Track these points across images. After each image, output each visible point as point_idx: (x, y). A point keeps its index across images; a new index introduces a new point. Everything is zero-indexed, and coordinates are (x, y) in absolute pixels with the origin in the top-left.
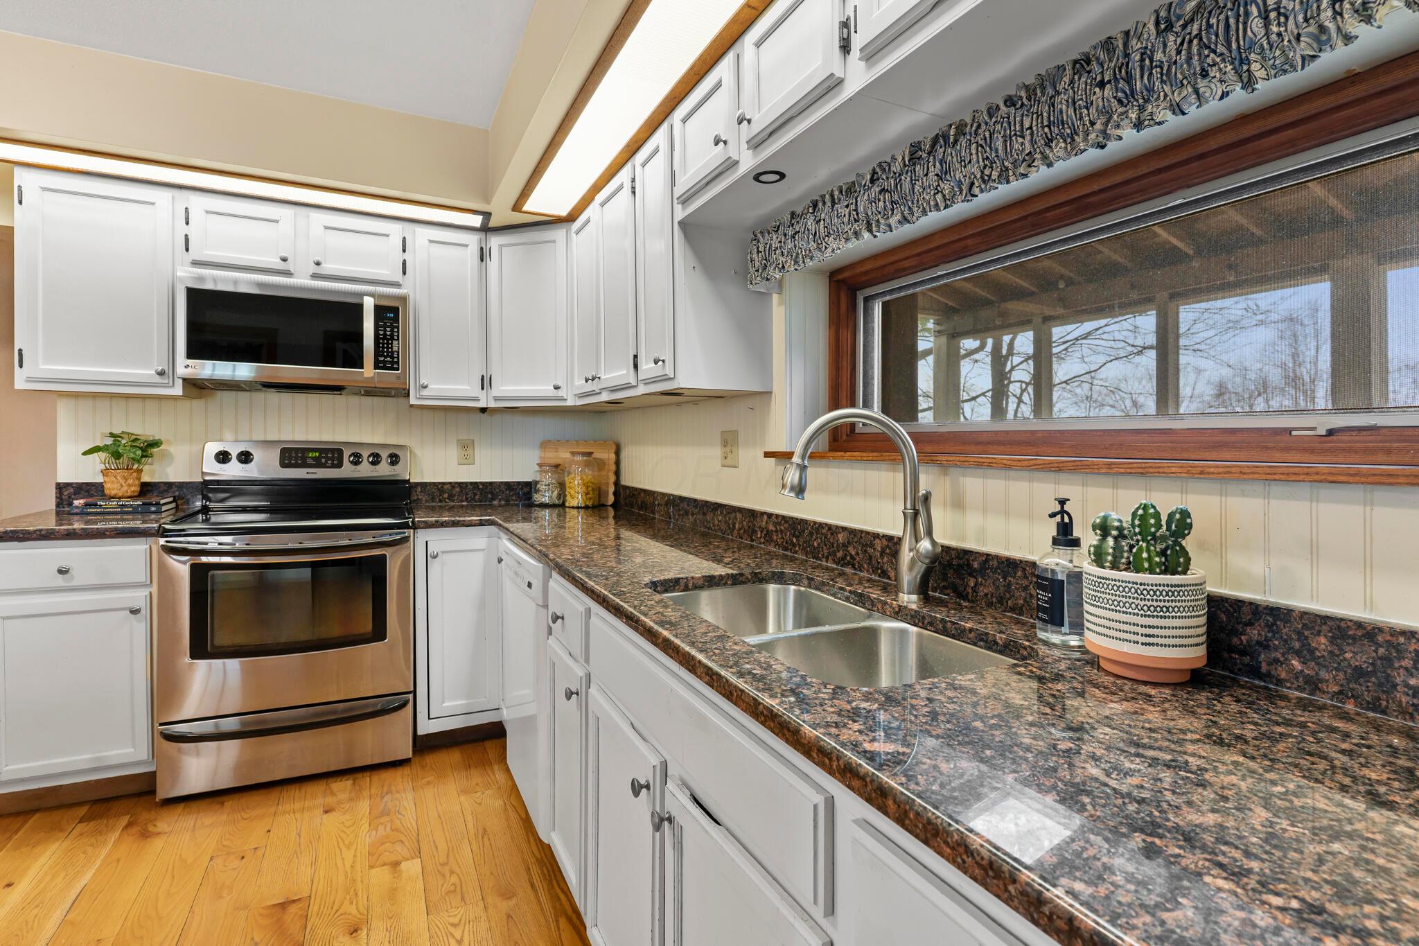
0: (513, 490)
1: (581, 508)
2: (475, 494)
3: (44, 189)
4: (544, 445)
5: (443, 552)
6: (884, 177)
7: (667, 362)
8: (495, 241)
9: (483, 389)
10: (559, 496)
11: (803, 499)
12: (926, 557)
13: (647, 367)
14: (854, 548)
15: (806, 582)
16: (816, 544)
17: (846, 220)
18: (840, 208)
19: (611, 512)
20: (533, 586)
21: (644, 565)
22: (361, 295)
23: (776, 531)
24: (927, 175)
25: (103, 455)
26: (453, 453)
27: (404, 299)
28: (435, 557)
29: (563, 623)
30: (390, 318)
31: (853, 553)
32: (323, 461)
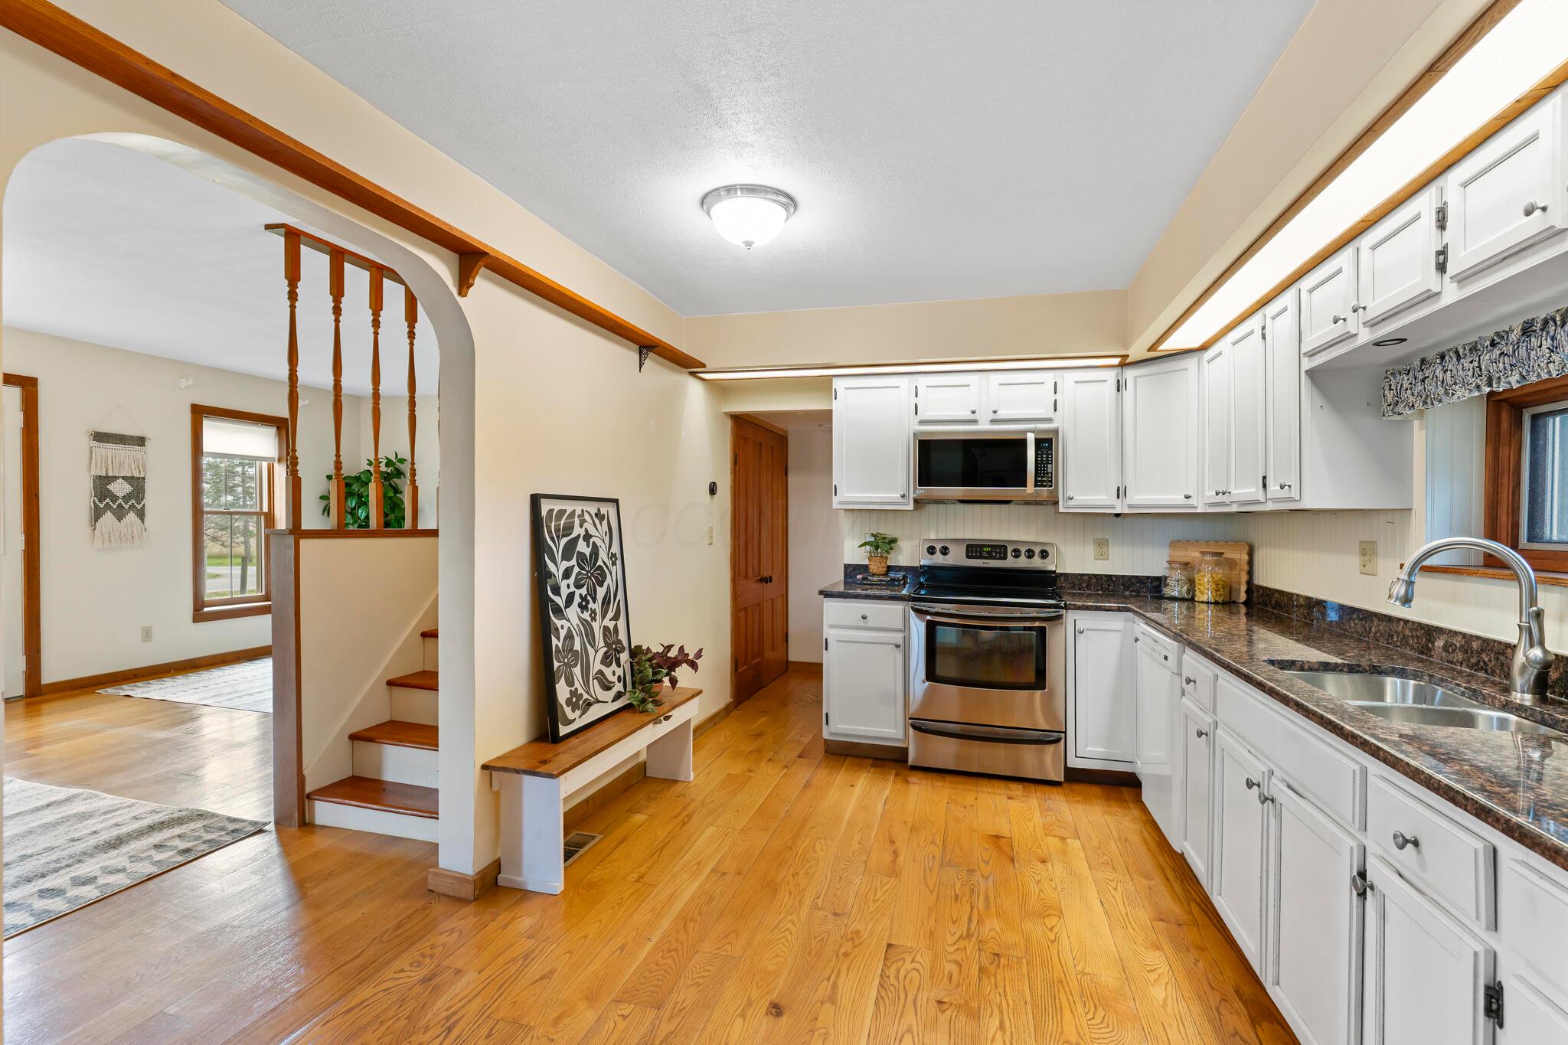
0: (1143, 583)
1: (1211, 603)
2: (1109, 585)
3: (847, 389)
4: (1174, 544)
5: (1087, 629)
6: (1503, 343)
7: (1293, 488)
8: (1130, 374)
9: (1118, 498)
10: (1188, 591)
11: (1410, 607)
12: (1538, 663)
13: (1273, 487)
14: (1487, 655)
15: (1427, 678)
17: (1470, 373)
18: (1465, 362)
19: (1243, 610)
20: (1169, 659)
21: (1266, 649)
22: (1025, 432)
23: (1413, 637)
24: (1540, 346)
25: (868, 547)
26: (1090, 550)
27: (1056, 432)
28: (1082, 632)
29: (1195, 687)
30: (1045, 448)
31: (1486, 660)
32: (994, 554)
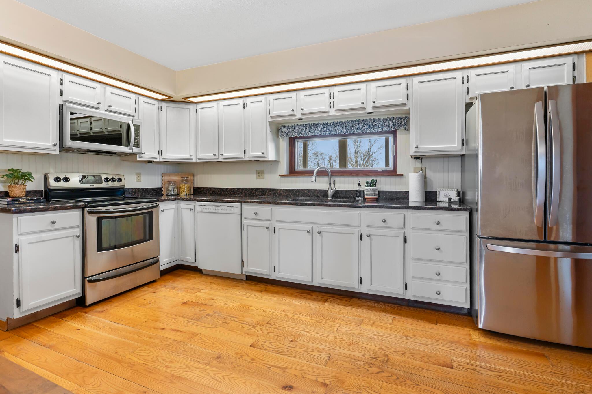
2: (143, 193)
3: (5, 63)
4: (164, 175)
7: (265, 154)
9: (159, 155)
12: (334, 192)
13: (252, 153)
16: (298, 194)
20: (234, 210)
26: (134, 178)
27: (141, 123)
28: (163, 211)
